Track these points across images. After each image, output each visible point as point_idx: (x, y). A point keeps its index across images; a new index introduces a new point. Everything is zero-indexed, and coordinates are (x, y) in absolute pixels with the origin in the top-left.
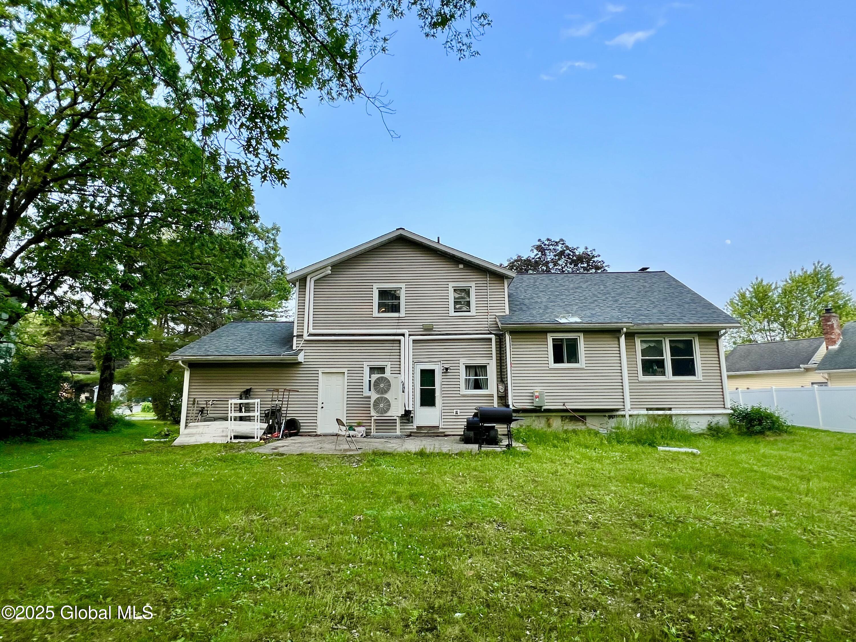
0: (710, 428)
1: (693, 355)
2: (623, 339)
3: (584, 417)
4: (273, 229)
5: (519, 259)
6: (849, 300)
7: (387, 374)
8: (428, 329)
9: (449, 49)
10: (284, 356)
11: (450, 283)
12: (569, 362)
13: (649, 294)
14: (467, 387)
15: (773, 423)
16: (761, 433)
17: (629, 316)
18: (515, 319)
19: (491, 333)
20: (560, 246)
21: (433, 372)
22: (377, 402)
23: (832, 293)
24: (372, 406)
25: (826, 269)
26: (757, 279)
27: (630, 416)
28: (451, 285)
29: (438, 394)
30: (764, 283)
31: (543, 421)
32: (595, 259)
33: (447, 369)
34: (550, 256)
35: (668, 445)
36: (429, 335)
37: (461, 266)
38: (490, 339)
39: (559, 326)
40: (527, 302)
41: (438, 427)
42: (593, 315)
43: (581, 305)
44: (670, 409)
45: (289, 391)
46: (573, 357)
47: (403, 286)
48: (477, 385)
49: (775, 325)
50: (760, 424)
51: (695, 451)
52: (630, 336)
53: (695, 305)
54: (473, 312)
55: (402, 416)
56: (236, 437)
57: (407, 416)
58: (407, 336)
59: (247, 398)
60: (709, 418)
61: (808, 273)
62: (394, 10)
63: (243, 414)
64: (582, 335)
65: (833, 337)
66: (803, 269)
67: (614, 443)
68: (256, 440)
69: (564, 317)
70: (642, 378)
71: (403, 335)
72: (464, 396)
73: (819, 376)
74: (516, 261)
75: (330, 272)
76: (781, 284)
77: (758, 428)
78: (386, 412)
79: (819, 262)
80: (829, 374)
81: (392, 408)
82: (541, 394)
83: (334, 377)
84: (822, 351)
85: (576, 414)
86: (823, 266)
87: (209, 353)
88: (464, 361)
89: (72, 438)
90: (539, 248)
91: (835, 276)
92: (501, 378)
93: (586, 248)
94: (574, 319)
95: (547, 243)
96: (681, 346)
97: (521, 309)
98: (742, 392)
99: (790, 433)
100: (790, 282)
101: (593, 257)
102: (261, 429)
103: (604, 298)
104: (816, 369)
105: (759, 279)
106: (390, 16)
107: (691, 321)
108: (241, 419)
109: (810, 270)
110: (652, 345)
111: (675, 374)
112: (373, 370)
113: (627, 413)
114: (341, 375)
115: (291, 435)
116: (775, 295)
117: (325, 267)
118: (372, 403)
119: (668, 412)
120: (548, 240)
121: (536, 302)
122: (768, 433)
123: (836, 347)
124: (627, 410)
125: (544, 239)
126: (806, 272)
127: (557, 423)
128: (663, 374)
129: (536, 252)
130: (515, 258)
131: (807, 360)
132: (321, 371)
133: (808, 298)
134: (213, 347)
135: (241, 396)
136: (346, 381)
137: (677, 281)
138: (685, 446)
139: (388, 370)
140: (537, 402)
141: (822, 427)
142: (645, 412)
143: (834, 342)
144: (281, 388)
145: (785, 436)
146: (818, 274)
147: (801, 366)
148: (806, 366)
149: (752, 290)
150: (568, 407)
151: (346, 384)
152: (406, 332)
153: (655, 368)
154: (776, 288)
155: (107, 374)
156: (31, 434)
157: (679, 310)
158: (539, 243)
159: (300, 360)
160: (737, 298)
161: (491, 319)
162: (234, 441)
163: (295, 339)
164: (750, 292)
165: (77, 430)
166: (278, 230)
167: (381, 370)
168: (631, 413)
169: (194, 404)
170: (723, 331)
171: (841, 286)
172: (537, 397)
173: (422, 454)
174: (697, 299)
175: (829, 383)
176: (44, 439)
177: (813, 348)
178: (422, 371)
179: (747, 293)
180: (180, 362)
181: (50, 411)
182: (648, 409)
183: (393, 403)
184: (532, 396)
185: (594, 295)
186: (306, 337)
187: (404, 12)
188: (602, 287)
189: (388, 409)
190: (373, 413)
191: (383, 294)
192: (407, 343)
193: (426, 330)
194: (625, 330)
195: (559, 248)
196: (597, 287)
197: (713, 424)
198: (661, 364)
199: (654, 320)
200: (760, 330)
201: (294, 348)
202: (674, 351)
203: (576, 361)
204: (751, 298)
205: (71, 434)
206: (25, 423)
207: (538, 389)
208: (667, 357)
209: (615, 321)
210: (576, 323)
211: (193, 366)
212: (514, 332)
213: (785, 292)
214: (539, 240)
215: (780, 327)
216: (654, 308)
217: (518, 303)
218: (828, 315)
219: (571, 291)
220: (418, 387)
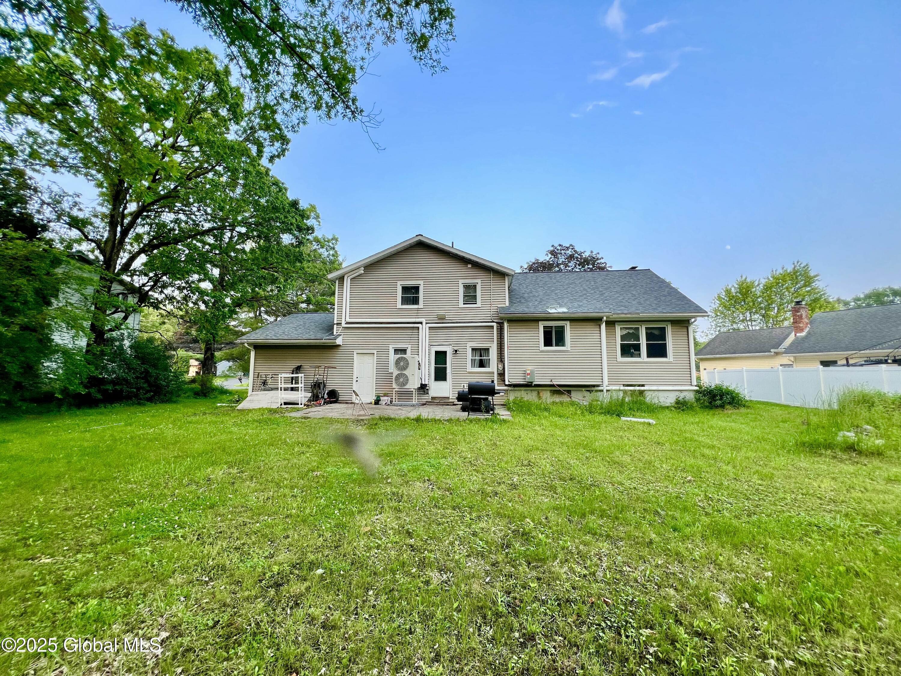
0: (678, 402)
1: (665, 340)
2: (603, 326)
3: (569, 392)
4: (332, 239)
5: (537, 262)
6: (824, 294)
7: (408, 355)
8: (442, 319)
9: (423, 67)
10: (325, 340)
11: (460, 280)
12: (557, 345)
13: (632, 289)
14: (473, 365)
15: (733, 398)
16: (722, 406)
17: (611, 306)
18: (512, 309)
19: (493, 322)
20: (570, 250)
21: (445, 353)
22: (398, 377)
23: (809, 289)
24: (394, 380)
25: (804, 267)
26: (742, 277)
27: (607, 391)
28: (461, 281)
29: (449, 371)
30: (748, 280)
31: (535, 394)
32: (599, 261)
33: (456, 351)
34: (562, 259)
35: (634, 416)
36: (443, 323)
37: (470, 266)
38: (493, 327)
39: (548, 315)
40: (526, 295)
41: (448, 398)
42: (580, 306)
43: (572, 298)
44: (643, 385)
45: (328, 367)
46: (561, 341)
47: (421, 283)
48: (482, 364)
49: (756, 316)
50: (721, 399)
51: (651, 421)
52: (611, 324)
53: (670, 298)
54: (479, 304)
55: (419, 389)
56: (285, 404)
57: (423, 388)
58: (424, 324)
59: (297, 373)
60: (677, 393)
61: (788, 271)
62: (388, 38)
63: (294, 386)
64: (568, 323)
65: (801, 325)
66: (783, 268)
67: (586, 413)
68: (300, 406)
69: (554, 308)
70: (620, 359)
71: (421, 323)
72: (470, 373)
73: (786, 359)
74: (534, 263)
75: (363, 272)
76: (763, 281)
77: (719, 402)
78: (404, 385)
79: (798, 262)
80: (795, 357)
81: (410, 382)
82: (532, 372)
83: (366, 357)
84: (792, 338)
85: (561, 389)
86: (802, 266)
87: (268, 337)
88: (471, 345)
89: (175, 402)
90: (553, 253)
91: (812, 274)
92: (501, 358)
93: (592, 252)
94: (562, 310)
95: (559, 248)
96: (656, 332)
97: (520, 302)
98: (719, 372)
99: (748, 407)
100: (771, 279)
101: (598, 259)
102: (305, 397)
103: (592, 292)
104: (785, 353)
105: (744, 278)
106: (385, 43)
107: (665, 311)
108: (292, 389)
109: (790, 269)
110: (631, 331)
111: (649, 355)
112: (397, 351)
113: (605, 388)
114: (372, 355)
115: (331, 402)
116: (758, 290)
117: (359, 268)
118: (394, 377)
119: (642, 388)
120: (560, 245)
121: (534, 296)
122: (728, 407)
123: (803, 334)
124: (605, 386)
125: (556, 245)
126: (786, 270)
127: (547, 397)
128: (639, 356)
129: (550, 256)
130: (533, 261)
131: (777, 345)
132: (355, 352)
133: (787, 293)
134: (273, 333)
135: (293, 371)
136: (375, 360)
137: (659, 277)
138: (649, 417)
139: (409, 351)
140: (528, 379)
141: (783, 402)
142: (622, 388)
143: (802, 330)
144: (323, 365)
145: (743, 410)
146: (797, 272)
147: (772, 350)
148: (776, 350)
149: (736, 286)
150: (555, 383)
151: (375, 362)
152: (424, 320)
153: (632, 351)
154: (758, 285)
155: (209, 354)
156: (141, 399)
157: (656, 302)
158: (552, 249)
159: (338, 343)
160: (724, 294)
161: (494, 309)
162: (283, 406)
163: (335, 326)
164: (735, 288)
165: (179, 396)
166: (337, 240)
167: (404, 351)
168: (608, 388)
169: (258, 377)
170: (693, 320)
171: (817, 282)
172: (528, 374)
173: (418, 420)
174: (674, 293)
175: (794, 365)
176: (152, 402)
177: (784, 335)
178: (437, 352)
179: (733, 289)
180: (246, 345)
181: (155, 382)
182: (624, 385)
183: (410, 378)
184: (525, 373)
185: (584, 289)
186: (344, 325)
187: (396, 38)
188: (593, 283)
189: (407, 383)
190: (394, 386)
191: (405, 289)
192: (424, 330)
193: (440, 319)
194: (605, 318)
195: (569, 252)
196: (588, 283)
197: (680, 399)
198: (637, 347)
199: (632, 310)
200: (743, 321)
201: (335, 333)
202: (649, 336)
203: (563, 345)
204: (736, 293)
205: (174, 399)
206: (135, 390)
207: (530, 368)
208: (643, 342)
209: (597, 311)
210: (564, 313)
211: (258, 347)
212: (510, 321)
213: (768, 288)
214: (553, 246)
215: (761, 317)
216: (634, 300)
217: (518, 297)
218: (798, 306)
219: (565, 287)
220: (433, 365)
